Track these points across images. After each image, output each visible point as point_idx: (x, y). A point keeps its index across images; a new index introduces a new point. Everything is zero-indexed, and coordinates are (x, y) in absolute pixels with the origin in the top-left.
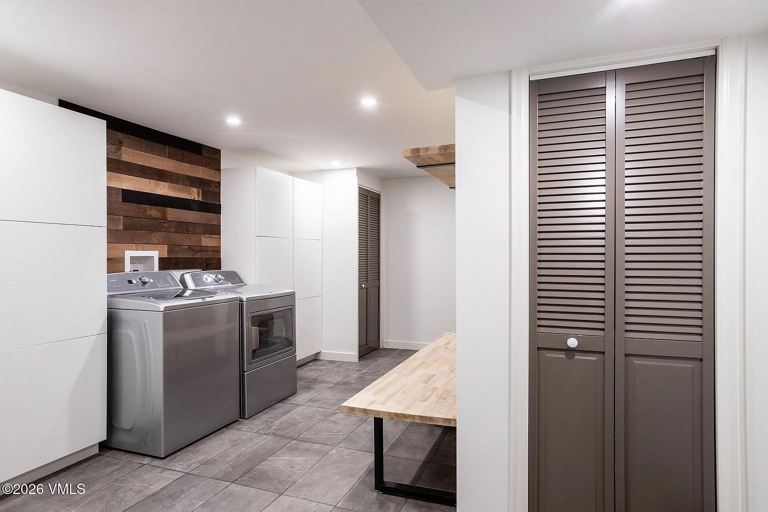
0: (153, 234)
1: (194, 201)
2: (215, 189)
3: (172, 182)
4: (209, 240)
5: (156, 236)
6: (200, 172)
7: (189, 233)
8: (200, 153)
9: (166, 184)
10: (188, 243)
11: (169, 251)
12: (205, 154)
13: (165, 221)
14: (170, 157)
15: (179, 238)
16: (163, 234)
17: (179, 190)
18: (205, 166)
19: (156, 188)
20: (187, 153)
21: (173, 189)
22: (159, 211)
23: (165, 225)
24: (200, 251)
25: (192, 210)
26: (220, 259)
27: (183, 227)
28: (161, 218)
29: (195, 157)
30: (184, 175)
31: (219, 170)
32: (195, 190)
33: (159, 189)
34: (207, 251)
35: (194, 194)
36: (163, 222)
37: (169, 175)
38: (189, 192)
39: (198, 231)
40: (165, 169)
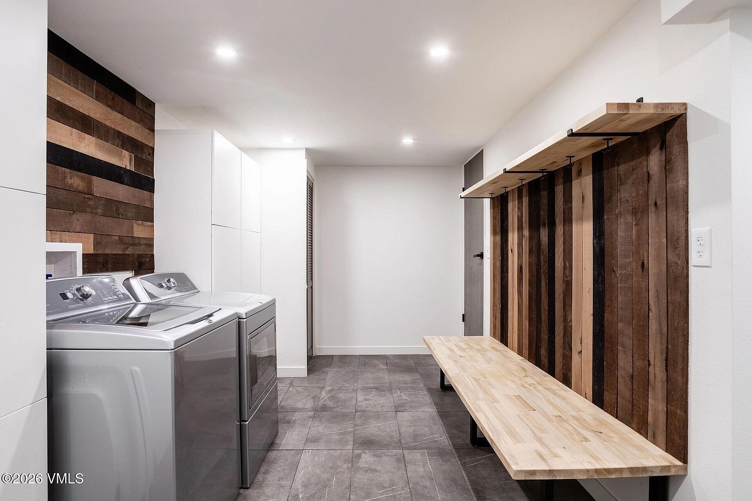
0: (75, 216)
1: (125, 169)
2: (148, 157)
3: (99, 137)
4: (141, 228)
5: (79, 220)
6: (132, 129)
7: (120, 216)
8: (133, 102)
9: (93, 139)
10: (117, 232)
11: (96, 244)
12: (139, 104)
13: (90, 196)
14: (98, 98)
15: (107, 224)
16: (88, 217)
17: (109, 152)
18: (138, 122)
19: (79, 143)
20: (118, 98)
21: (101, 148)
22: (83, 179)
23: (90, 203)
24: (131, 245)
25: (122, 183)
26: (153, 256)
27: (113, 208)
28: (86, 191)
29: (128, 106)
30: (114, 129)
31: (153, 130)
32: (126, 153)
33: (83, 145)
34: (139, 244)
35: (124, 160)
36: (88, 198)
37: (97, 127)
38: (120, 157)
39: (129, 214)
40: (92, 115)
